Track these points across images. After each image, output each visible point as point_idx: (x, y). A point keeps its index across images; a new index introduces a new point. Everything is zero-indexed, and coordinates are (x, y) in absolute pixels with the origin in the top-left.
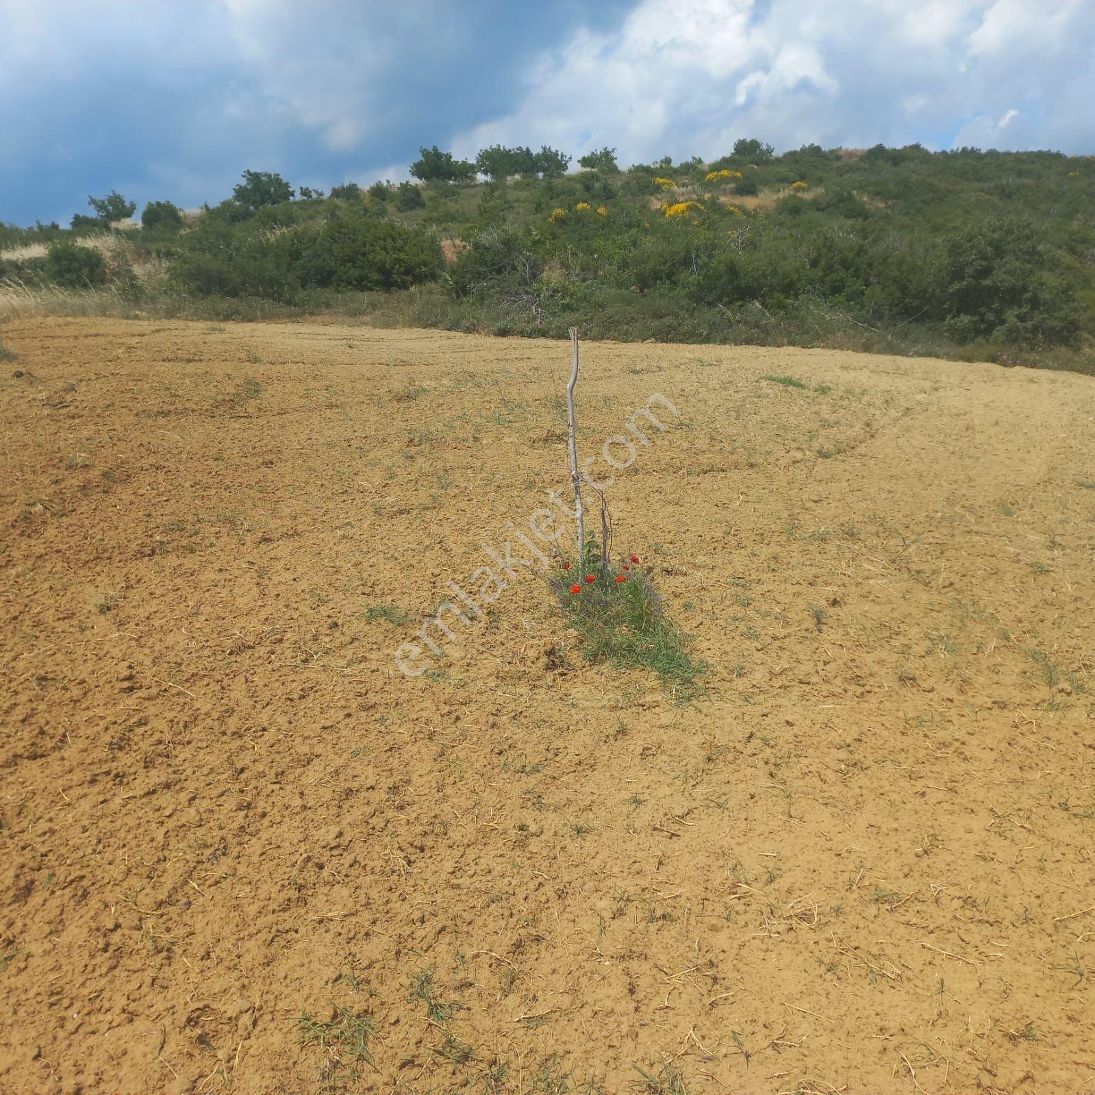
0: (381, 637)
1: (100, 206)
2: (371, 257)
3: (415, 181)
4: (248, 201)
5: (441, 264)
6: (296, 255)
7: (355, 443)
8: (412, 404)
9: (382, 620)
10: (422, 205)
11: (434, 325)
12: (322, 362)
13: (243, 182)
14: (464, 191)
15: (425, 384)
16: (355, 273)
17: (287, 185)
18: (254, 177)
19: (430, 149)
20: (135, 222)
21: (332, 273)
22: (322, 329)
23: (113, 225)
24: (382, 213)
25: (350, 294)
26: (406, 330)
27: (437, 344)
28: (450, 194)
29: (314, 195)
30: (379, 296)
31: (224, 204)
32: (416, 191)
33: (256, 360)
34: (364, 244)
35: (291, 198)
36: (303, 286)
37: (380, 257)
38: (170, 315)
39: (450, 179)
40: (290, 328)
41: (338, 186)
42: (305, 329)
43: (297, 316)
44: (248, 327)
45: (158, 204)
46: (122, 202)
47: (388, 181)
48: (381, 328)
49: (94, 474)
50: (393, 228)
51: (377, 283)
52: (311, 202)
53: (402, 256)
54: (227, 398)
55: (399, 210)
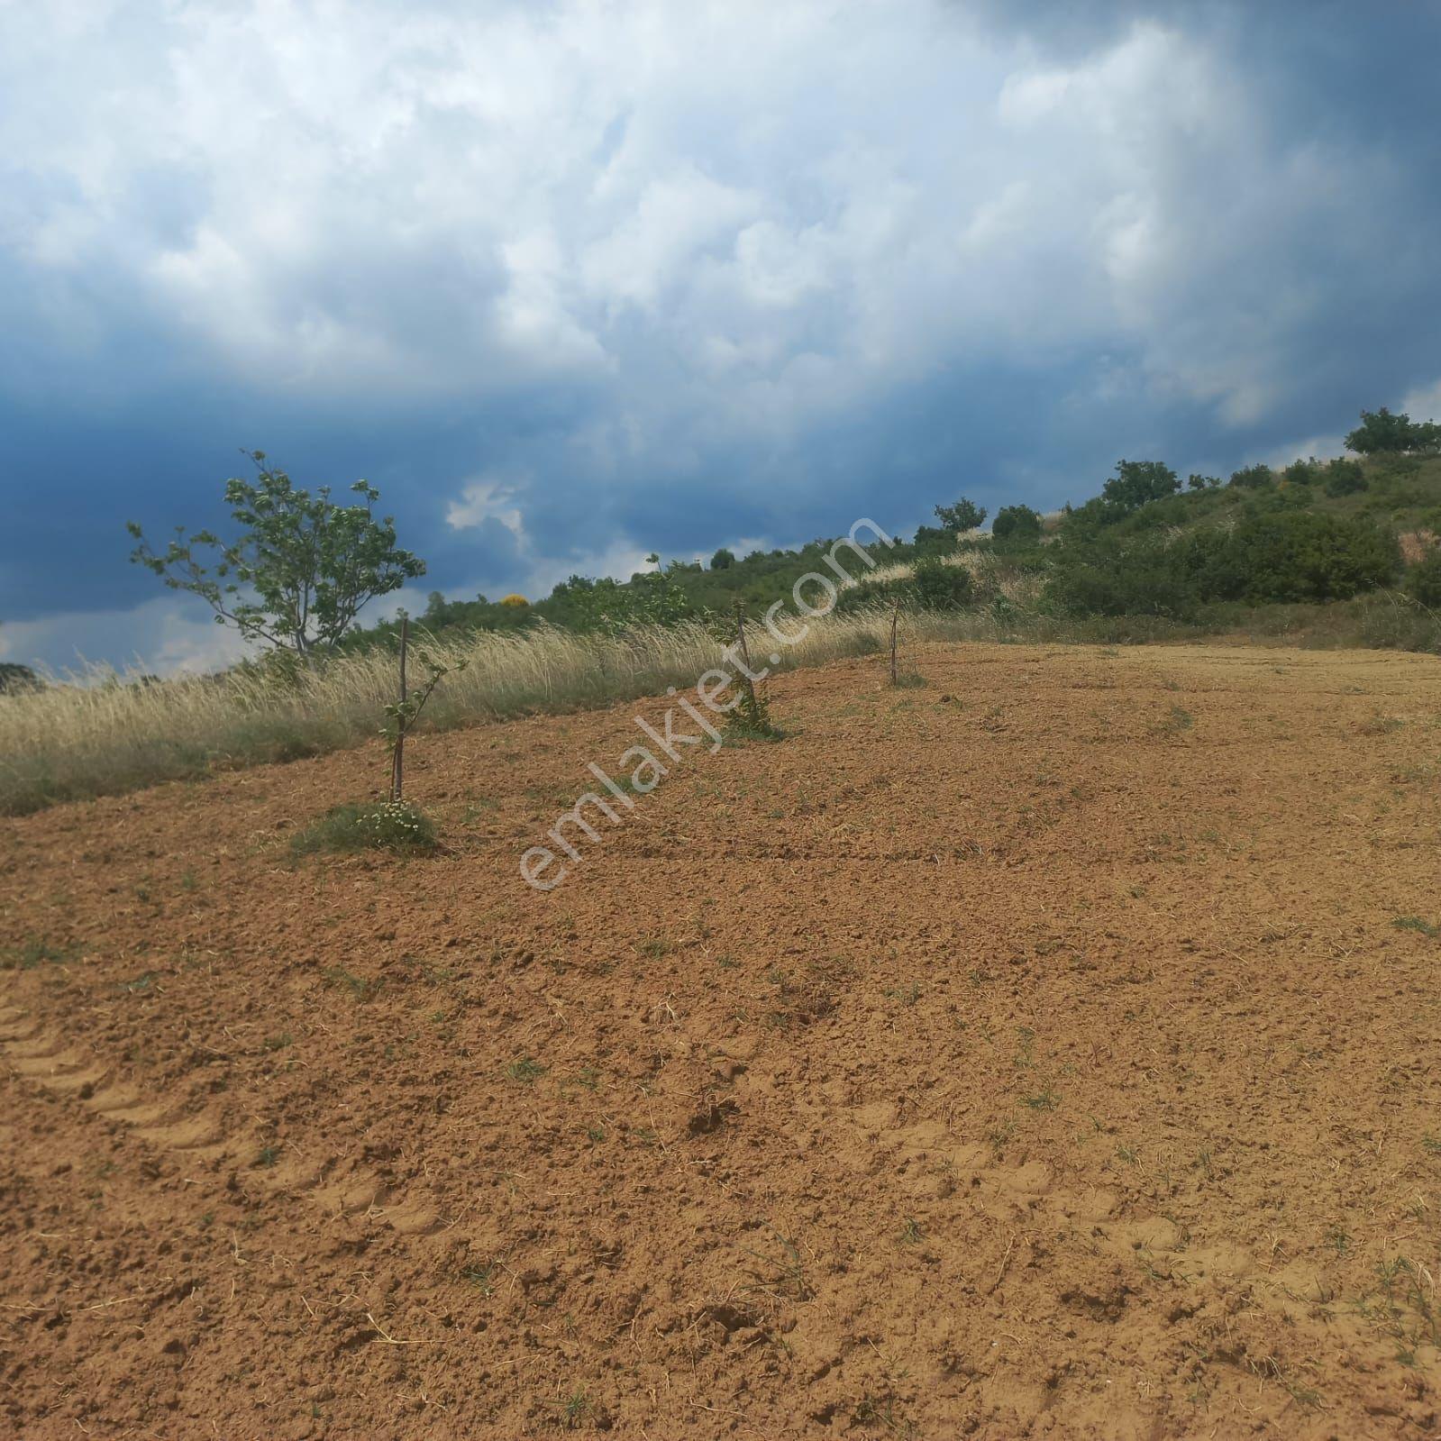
0: (1413, 946)
1: (946, 516)
2: (1299, 561)
3: (1352, 456)
4: (1121, 498)
5: (1399, 565)
6: (1197, 562)
7: (1323, 778)
8: (1385, 737)
9: (1413, 930)
10: (1364, 487)
11: (1390, 645)
12: (1253, 689)
13: (1117, 476)
14: (1426, 463)
15: (1397, 716)
16: (1276, 581)
17: (1172, 475)
18: (1130, 469)
19: (1376, 412)
20: (984, 531)
21: (1244, 582)
22: (1232, 652)
23: (961, 537)
24: (1305, 501)
25: (1267, 607)
26: (1348, 652)
27: (1398, 669)
28: (1408, 468)
29: (1207, 484)
30: (1308, 609)
31: (1090, 504)
32: (1355, 470)
33: (1174, 687)
34: (1291, 545)
35: (1177, 490)
36: (1204, 600)
37: (1312, 559)
38: (1049, 637)
39: (1406, 449)
40: (1191, 651)
41: (1240, 469)
42: (1208, 651)
43: (1199, 636)
44: (1143, 649)
45: (1012, 509)
46: (972, 509)
47: (1312, 459)
48: (1311, 649)
49: (1064, 791)
50: (1331, 523)
51: (1306, 593)
52: (1204, 493)
53: (1343, 557)
54: (1161, 726)
55: (1330, 496)
